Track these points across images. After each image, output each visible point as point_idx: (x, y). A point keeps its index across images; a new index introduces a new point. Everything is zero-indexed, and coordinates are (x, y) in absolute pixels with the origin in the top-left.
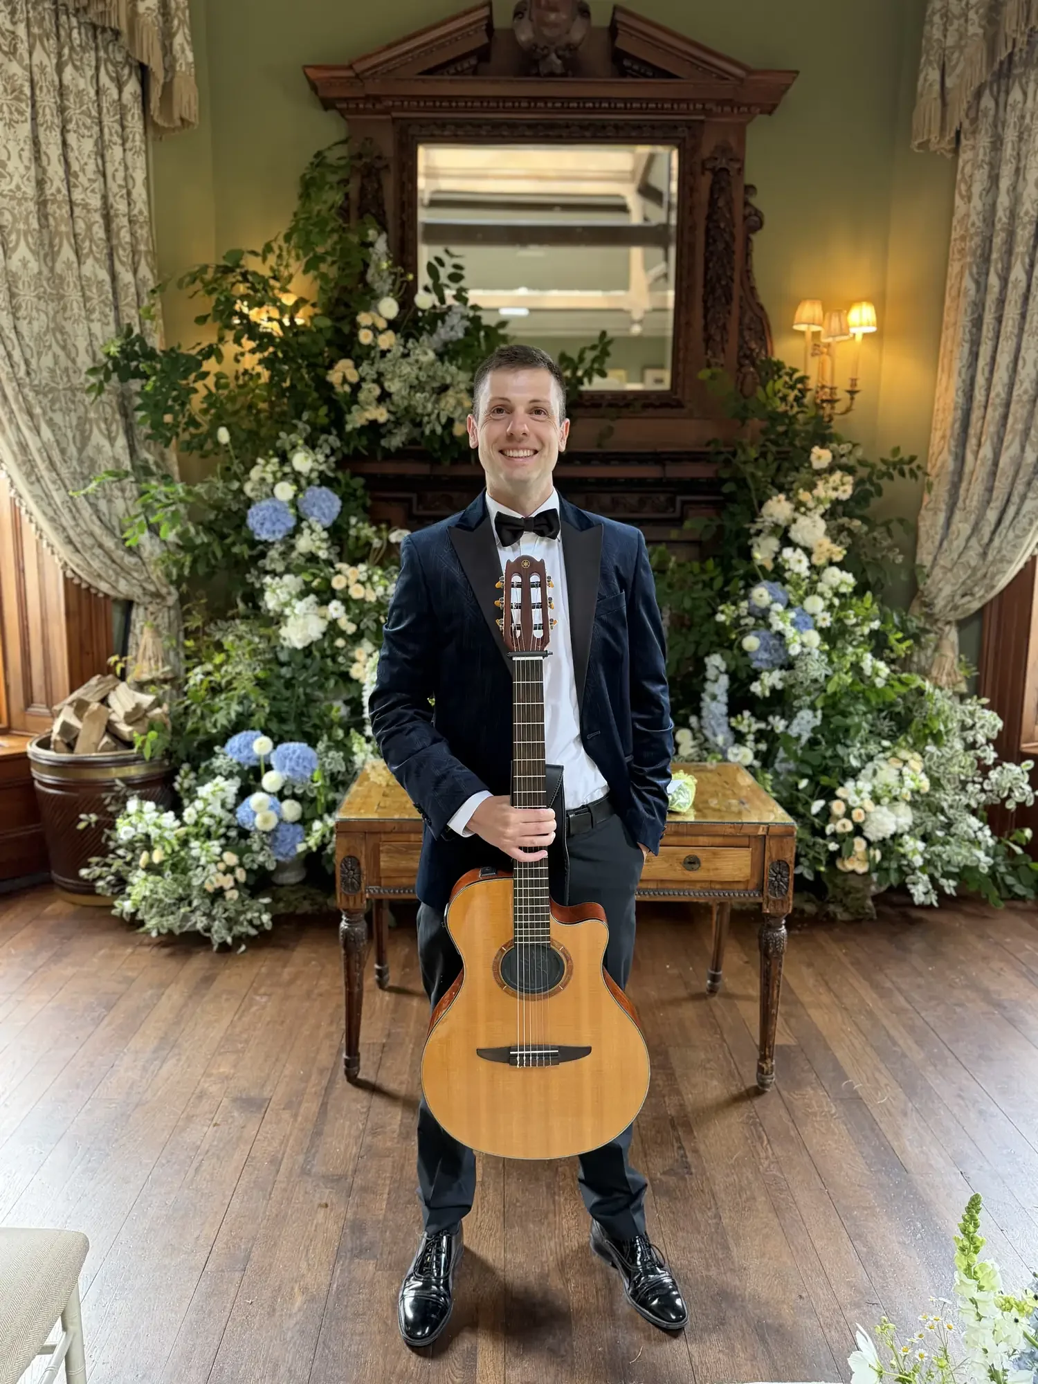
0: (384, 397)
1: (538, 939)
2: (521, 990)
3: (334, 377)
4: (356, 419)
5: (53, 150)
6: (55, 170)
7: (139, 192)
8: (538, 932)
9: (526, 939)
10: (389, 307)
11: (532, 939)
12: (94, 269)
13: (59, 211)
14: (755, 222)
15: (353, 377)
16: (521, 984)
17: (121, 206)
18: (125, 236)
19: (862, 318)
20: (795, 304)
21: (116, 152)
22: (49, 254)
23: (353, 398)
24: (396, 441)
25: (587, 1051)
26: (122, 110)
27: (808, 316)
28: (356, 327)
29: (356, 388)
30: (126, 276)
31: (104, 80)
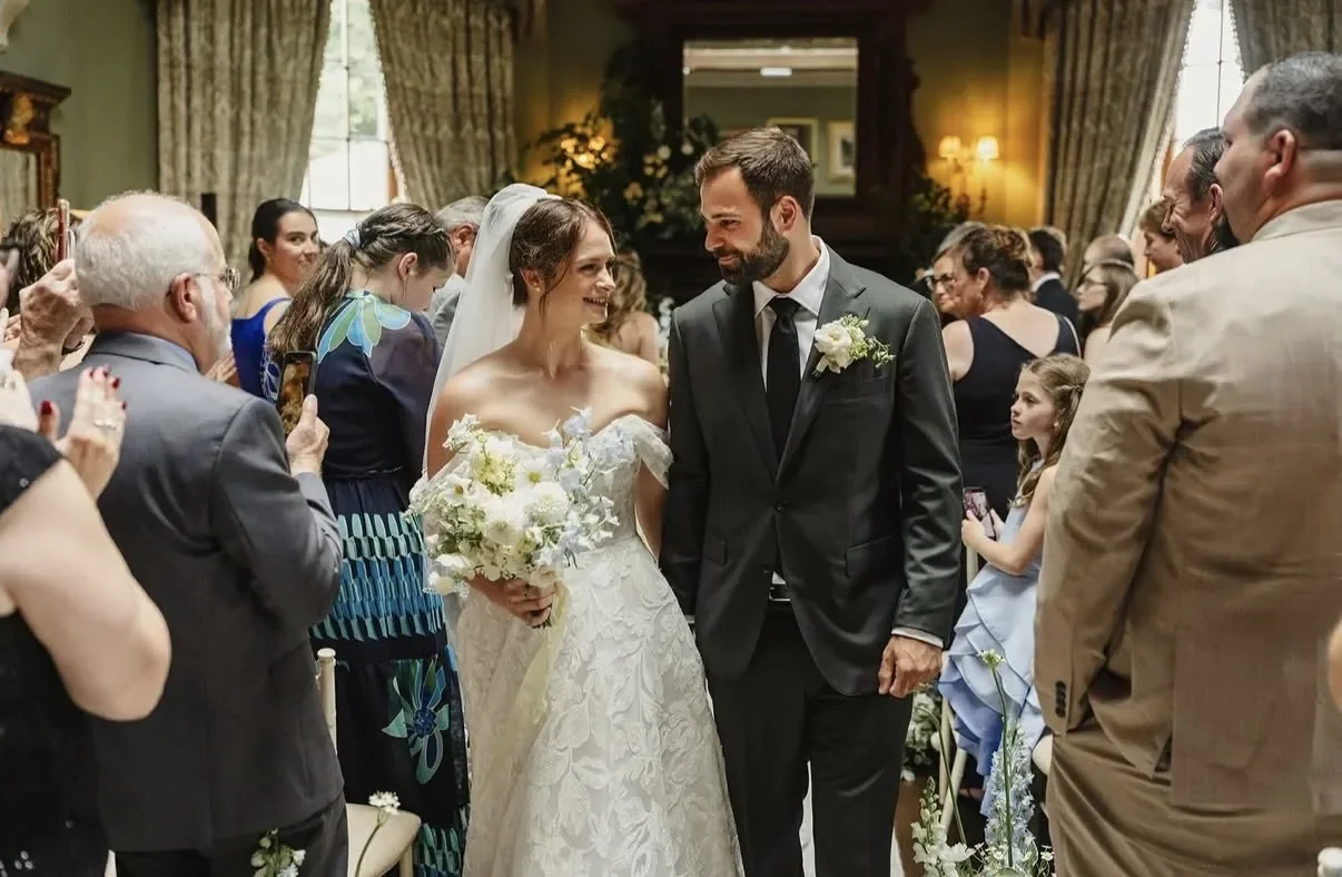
0: (660, 208)
3: (628, 194)
4: (643, 222)
5: (463, 66)
6: (464, 77)
7: (509, 83)
10: (664, 153)
12: (482, 134)
13: (464, 102)
14: (914, 83)
15: (640, 193)
17: (498, 93)
18: (500, 111)
19: (987, 148)
20: (941, 138)
21: (496, 61)
22: (457, 126)
23: (640, 211)
24: (667, 234)
26: (500, 34)
27: (949, 147)
28: (643, 165)
29: (643, 201)
30: (500, 135)
31: (492, 18)
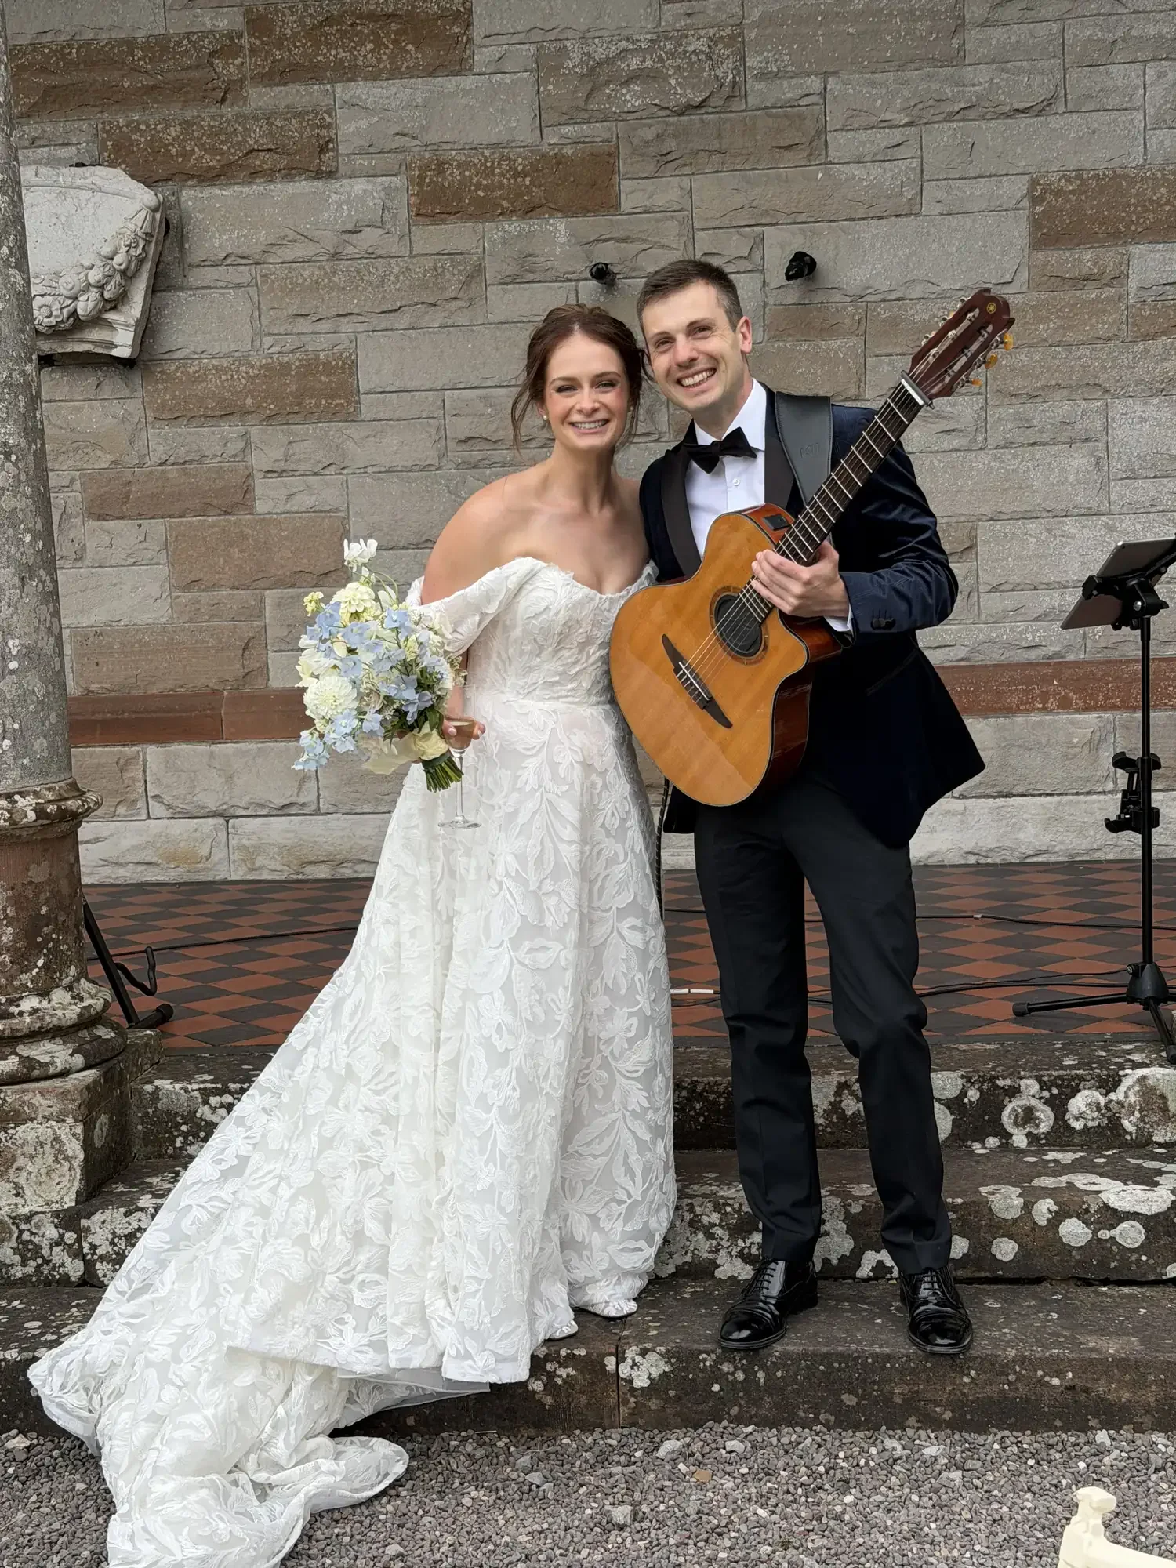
1: (755, 610)
2: (719, 629)
8: (758, 605)
9: (748, 600)
11: (751, 605)
16: (722, 624)
25: (728, 725)
